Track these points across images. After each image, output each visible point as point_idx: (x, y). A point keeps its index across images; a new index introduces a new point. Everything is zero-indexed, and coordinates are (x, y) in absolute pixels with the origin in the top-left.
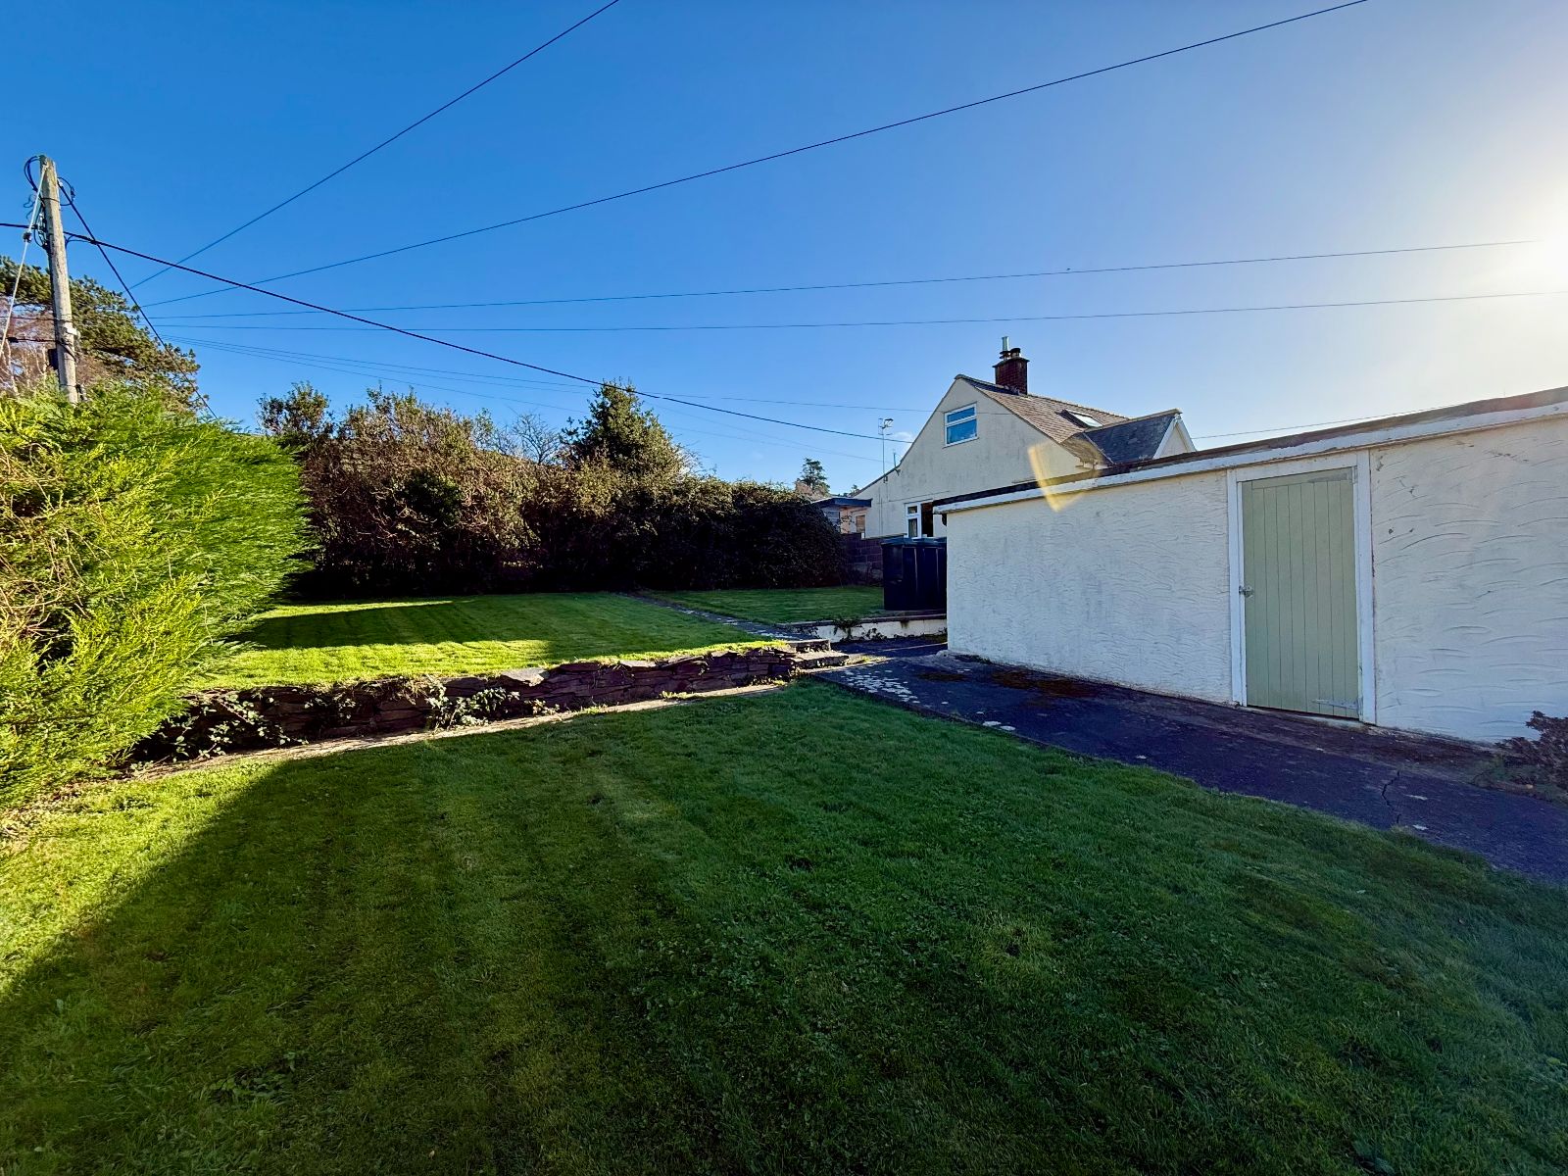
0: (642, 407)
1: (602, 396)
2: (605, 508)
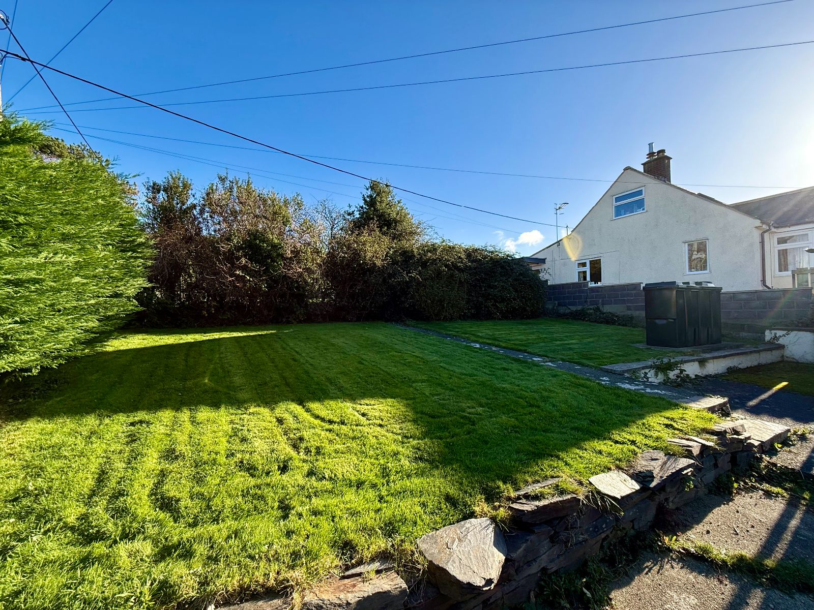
0: (396, 197)
1: (370, 190)
2: (383, 261)
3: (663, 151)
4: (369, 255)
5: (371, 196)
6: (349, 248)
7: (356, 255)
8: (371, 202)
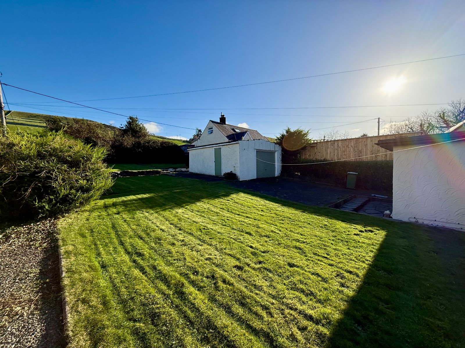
0: (139, 122)
1: (129, 119)
2: (130, 146)
3: (224, 115)
4: (126, 144)
5: (130, 121)
6: (119, 141)
7: (122, 144)
8: (129, 123)
